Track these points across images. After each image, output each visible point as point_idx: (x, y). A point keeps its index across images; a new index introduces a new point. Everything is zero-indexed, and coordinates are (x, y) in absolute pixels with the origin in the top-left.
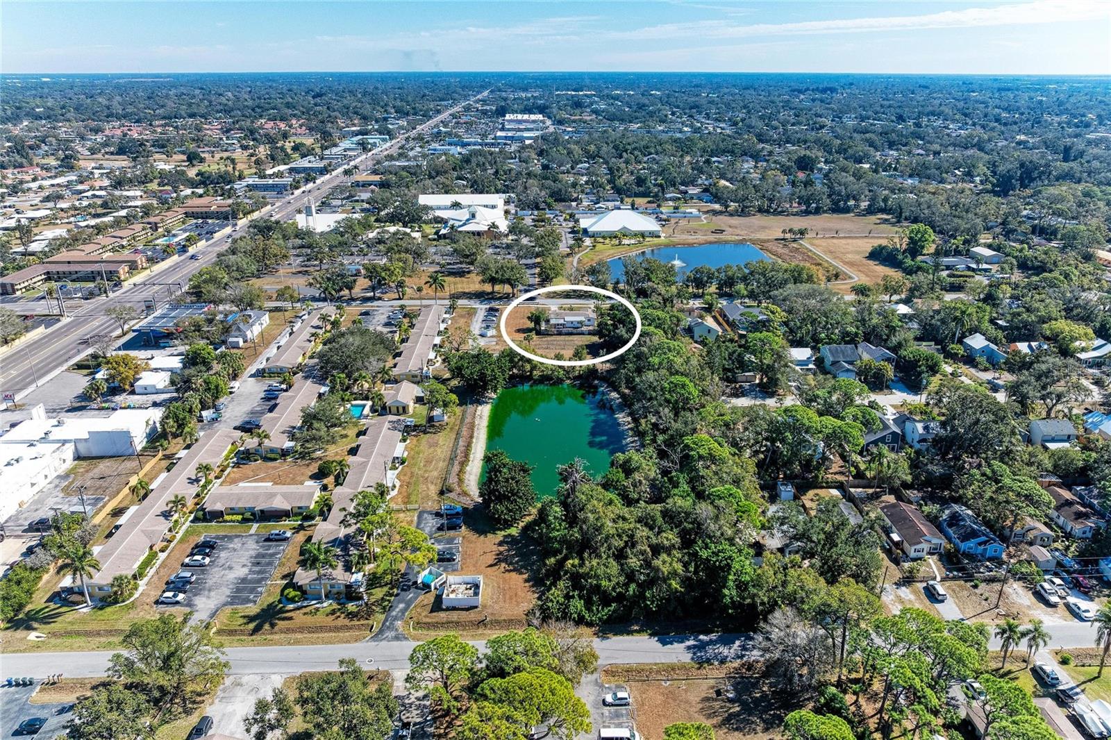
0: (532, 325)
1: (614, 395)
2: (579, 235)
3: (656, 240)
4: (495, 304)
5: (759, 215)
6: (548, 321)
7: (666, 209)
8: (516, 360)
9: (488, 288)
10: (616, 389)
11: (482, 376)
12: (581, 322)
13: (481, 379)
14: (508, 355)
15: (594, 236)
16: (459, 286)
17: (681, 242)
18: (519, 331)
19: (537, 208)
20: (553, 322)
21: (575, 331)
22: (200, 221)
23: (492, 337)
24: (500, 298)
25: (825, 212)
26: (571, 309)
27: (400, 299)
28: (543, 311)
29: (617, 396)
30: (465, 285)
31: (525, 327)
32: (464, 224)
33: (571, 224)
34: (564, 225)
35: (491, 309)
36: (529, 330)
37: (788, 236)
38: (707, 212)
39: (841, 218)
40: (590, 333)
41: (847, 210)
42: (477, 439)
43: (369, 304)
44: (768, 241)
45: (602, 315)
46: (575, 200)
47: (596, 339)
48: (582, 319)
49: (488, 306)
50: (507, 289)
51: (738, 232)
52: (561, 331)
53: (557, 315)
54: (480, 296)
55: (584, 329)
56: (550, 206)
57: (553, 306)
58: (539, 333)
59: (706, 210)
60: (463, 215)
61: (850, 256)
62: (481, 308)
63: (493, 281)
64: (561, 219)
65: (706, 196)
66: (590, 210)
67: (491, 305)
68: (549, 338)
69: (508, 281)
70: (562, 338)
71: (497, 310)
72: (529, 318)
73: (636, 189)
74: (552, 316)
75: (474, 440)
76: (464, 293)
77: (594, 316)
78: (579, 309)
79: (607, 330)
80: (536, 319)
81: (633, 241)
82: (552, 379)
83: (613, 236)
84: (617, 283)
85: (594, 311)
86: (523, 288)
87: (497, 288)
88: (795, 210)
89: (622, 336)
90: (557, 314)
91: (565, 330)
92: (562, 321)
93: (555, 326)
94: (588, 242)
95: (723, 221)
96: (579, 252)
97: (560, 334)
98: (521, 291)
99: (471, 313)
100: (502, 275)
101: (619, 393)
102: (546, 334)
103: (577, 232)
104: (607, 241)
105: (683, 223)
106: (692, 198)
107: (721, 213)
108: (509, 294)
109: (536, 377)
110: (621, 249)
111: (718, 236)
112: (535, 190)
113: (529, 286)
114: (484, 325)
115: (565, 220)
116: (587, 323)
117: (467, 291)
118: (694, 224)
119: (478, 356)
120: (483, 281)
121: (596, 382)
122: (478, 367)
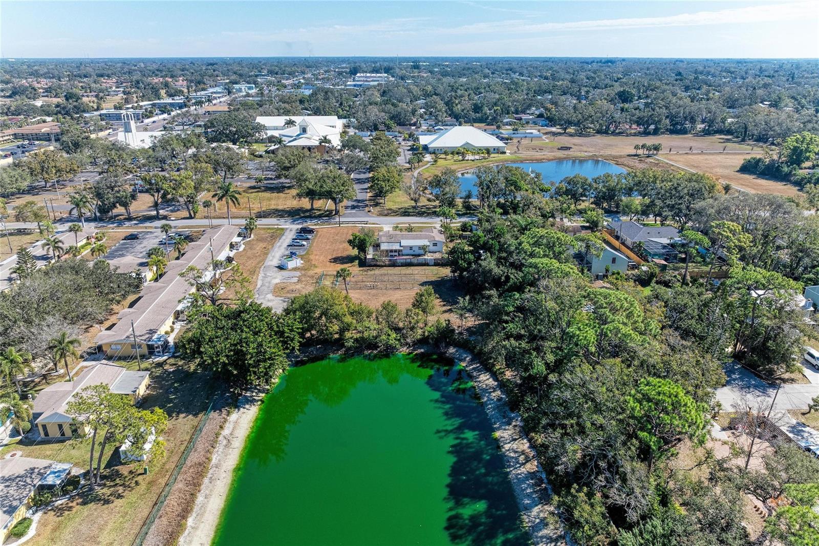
0: (355, 252)
1: (486, 380)
2: (418, 151)
3: (502, 156)
4: (310, 224)
5: (599, 136)
6: (377, 246)
7: (506, 131)
8: (317, 314)
9: (305, 203)
10: (488, 368)
11: (238, 356)
12: (423, 248)
13: (234, 364)
14: (302, 308)
15: (434, 152)
16: (273, 202)
17: (529, 157)
18: (336, 260)
19: (376, 128)
20: (384, 247)
21: (415, 260)
22: (26, 142)
23: (295, 269)
24: (320, 216)
25: (663, 133)
26: (410, 230)
27: (191, 218)
28: (369, 233)
29: (491, 382)
30: (280, 202)
31: (345, 254)
32: (295, 140)
33: (410, 143)
34: (403, 143)
35: (305, 231)
36: (350, 259)
37: (640, 152)
38: (546, 133)
39: (685, 138)
40: (437, 263)
41: (684, 132)
42: (200, 515)
43: (148, 224)
44: (621, 157)
45: (451, 238)
46: (414, 124)
47: (446, 272)
48: (425, 242)
49: (300, 226)
50: (330, 205)
51: (585, 149)
52: (396, 260)
53: (391, 238)
54: (294, 214)
55: (429, 257)
56: (389, 128)
57: (387, 225)
58: (363, 263)
59: (544, 132)
60: (294, 131)
61: (718, 170)
62: (291, 228)
63: (311, 194)
64: (401, 139)
65: (541, 121)
66: (429, 132)
67: (305, 225)
68: (377, 271)
69: (329, 195)
70: (397, 270)
71: (311, 231)
72: (350, 242)
73: (473, 115)
74: (384, 239)
75: (190, 521)
76: (277, 210)
77: (441, 238)
78: (421, 229)
79: (464, 260)
80: (360, 244)
81: (477, 157)
82: (375, 346)
83: (455, 152)
84: (469, 196)
85: (441, 232)
86: (350, 203)
87: (318, 204)
88: (633, 131)
89: (490, 271)
90: (391, 236)
91: (400, 259)
92: (396, 247)
93: (388, 252)
94: (428, 158)
95: (565, 140)
96: (419, 167)
97: (393, 265)
98: (347, 207)
99: (277, 234)
100: (321, 187)
101: (494, 375)
102: (374, 264)
103: (417, 149)
104: (449, 157)
105: (524, 142)
106: (528, 123)
107: (560, 134)
108: (331, 211)
109: (350, 344)
110: (464, 164)
111: (566, 152)
112: (375, 113)
113: (358, 201)
114: (288, 252)
115: (404, 140)
116: (432, 248)
117: (280, 207)
118: (536, 143)
119: (237, 314)
120: (299, 196)
121: (452, 350)
122: (234, 337)
